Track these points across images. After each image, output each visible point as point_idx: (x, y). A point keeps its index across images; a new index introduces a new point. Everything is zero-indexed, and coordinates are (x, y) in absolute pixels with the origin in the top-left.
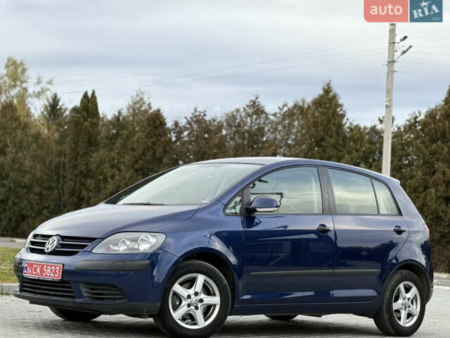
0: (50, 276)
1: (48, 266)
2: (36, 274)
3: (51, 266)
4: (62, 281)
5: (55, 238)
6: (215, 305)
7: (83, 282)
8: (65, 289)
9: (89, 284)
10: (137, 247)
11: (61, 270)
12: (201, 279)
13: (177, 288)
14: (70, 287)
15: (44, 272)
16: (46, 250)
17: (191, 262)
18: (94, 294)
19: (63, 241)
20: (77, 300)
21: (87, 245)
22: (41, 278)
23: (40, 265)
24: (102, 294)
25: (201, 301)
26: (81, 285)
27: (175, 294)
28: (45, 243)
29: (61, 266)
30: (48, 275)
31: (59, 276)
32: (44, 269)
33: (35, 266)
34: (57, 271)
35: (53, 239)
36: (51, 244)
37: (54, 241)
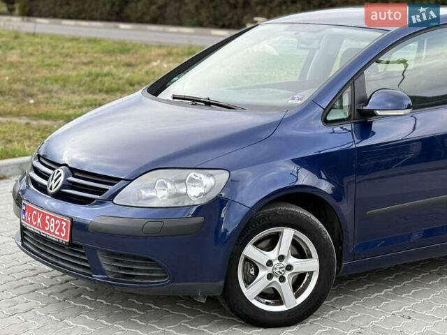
0: (54, 233)
2: (36, 226)
4: (71, 244)
5: (61, 171)
6: (311, 273)
7: (101, 250)
10: (183, 190)
12: (288, 234)
13: (250, 251)
15: (47, 225)
19: (74, 176)
22: (44, 233)
23: (40, 213)
24: (132, 270)
25: (289, 268)
27: (247, 259)
29: (68, 220)
30: (52, 231)
31: (65, 237)
32: (47, 222)
33: (35, 212)
34: (64, 229)
35: (58, 171)
36: (56, 180)
37: (60, 175)
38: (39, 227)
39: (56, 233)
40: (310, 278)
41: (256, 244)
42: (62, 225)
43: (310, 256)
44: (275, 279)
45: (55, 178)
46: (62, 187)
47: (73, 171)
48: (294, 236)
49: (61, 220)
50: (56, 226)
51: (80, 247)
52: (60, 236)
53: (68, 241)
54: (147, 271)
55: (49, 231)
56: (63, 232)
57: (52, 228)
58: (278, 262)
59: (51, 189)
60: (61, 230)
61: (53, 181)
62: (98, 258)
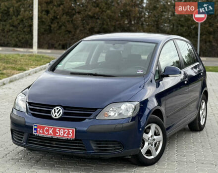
0: (63, 136)
2: (48, 134)
5: (59, 108)
14: (82, 144)
15: (57, 133)
16: (54, 117)
23: (51, 128)
25: (154, 140)
26: (91, 142)
29: (74, 129)
35: (57, 109)
36: (58, 112)
37: (60, 110)
38: (51, 135)
39: (65, 135)
40: (159, 144)
41: (145, 132)
42: (69, 132)
43: (159, 135)
44: (150, 145)
45: (57, 111)
47: (65, 108)
48: (156, 127)
49: (68, 130)
50: (64, 133)
51: (81, 140)
55: (59, 135)
56: (70, 135)
57: (62, 134)
58: (151, 138)
59: (56, 116)
61: (56, 113)
62: (90, 144)
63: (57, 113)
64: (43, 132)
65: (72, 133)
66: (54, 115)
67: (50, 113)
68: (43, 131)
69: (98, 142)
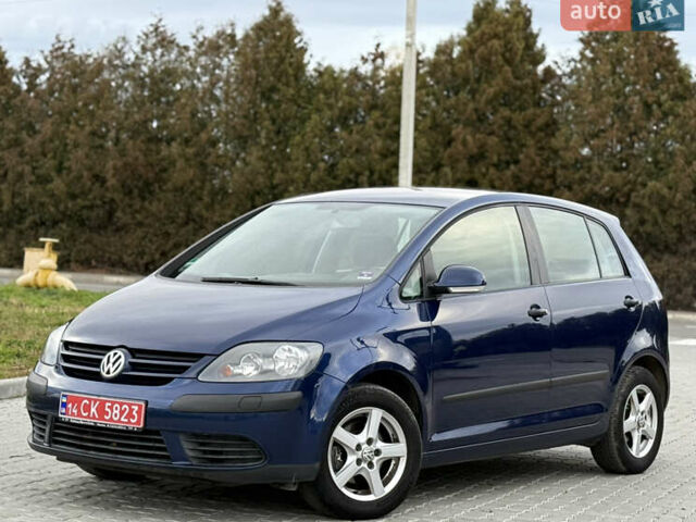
0: (119, 421)
1: (113, 403)
2: (88, 417)
3: (121, 404)
4: (145, 431)
5: (120, 353)
6: (398, 459)
7: (184, 433)
8: (151, 444)
9: (196, 435)
10: (272, 367)
11: (143, 412)
12: (376, 416)
13: (340, 434)
14: (161, 441)
15: (107, 413)
16: (104, 374)
17: (362, 387)
18: (205, 452)
19: (134, 357)
20: (176, 464)
21: (189, 367)
22: (101, 423)
23: (95, 401)
24: (221, 453)
25: (378, 452)
26: (182, 437)
27: (337, 444)
28: (100, 361)
29: (143, 404)
30: (115, 419)
31: (138, 422)
32: (107, 409)
33: (86, 401)
34: (134, 413)
35: (115, 354)
36: (114, 364)
37: (120, 357)
38: (94, 418)
39: (122, 419)
40: (396, 465)
41: (343, 426)
42: (131, 410)
43: (397, 441)
44: (364, 465)
45: (112, 360)
46: (124, 370)
47: (133, 352)
48: (383, 418)
49: (130, 405)
50: (122, 413)
51: (157, 433)
52: (129, 422)
53: (141, 426)
54: (241, 453)
55: (111, 420)
56: (134, 418)
57: (116, 415)
58: (366, 445)
59: (108, 372)
60: (130, 416)
61: (110, 365)
62: (179, 443)
63: (112, 364)
64: (79, 411)
65: (139, 412)
66: (106, 370)
67: (98, 366)
68: (78, 408)
69: (199, 438)
